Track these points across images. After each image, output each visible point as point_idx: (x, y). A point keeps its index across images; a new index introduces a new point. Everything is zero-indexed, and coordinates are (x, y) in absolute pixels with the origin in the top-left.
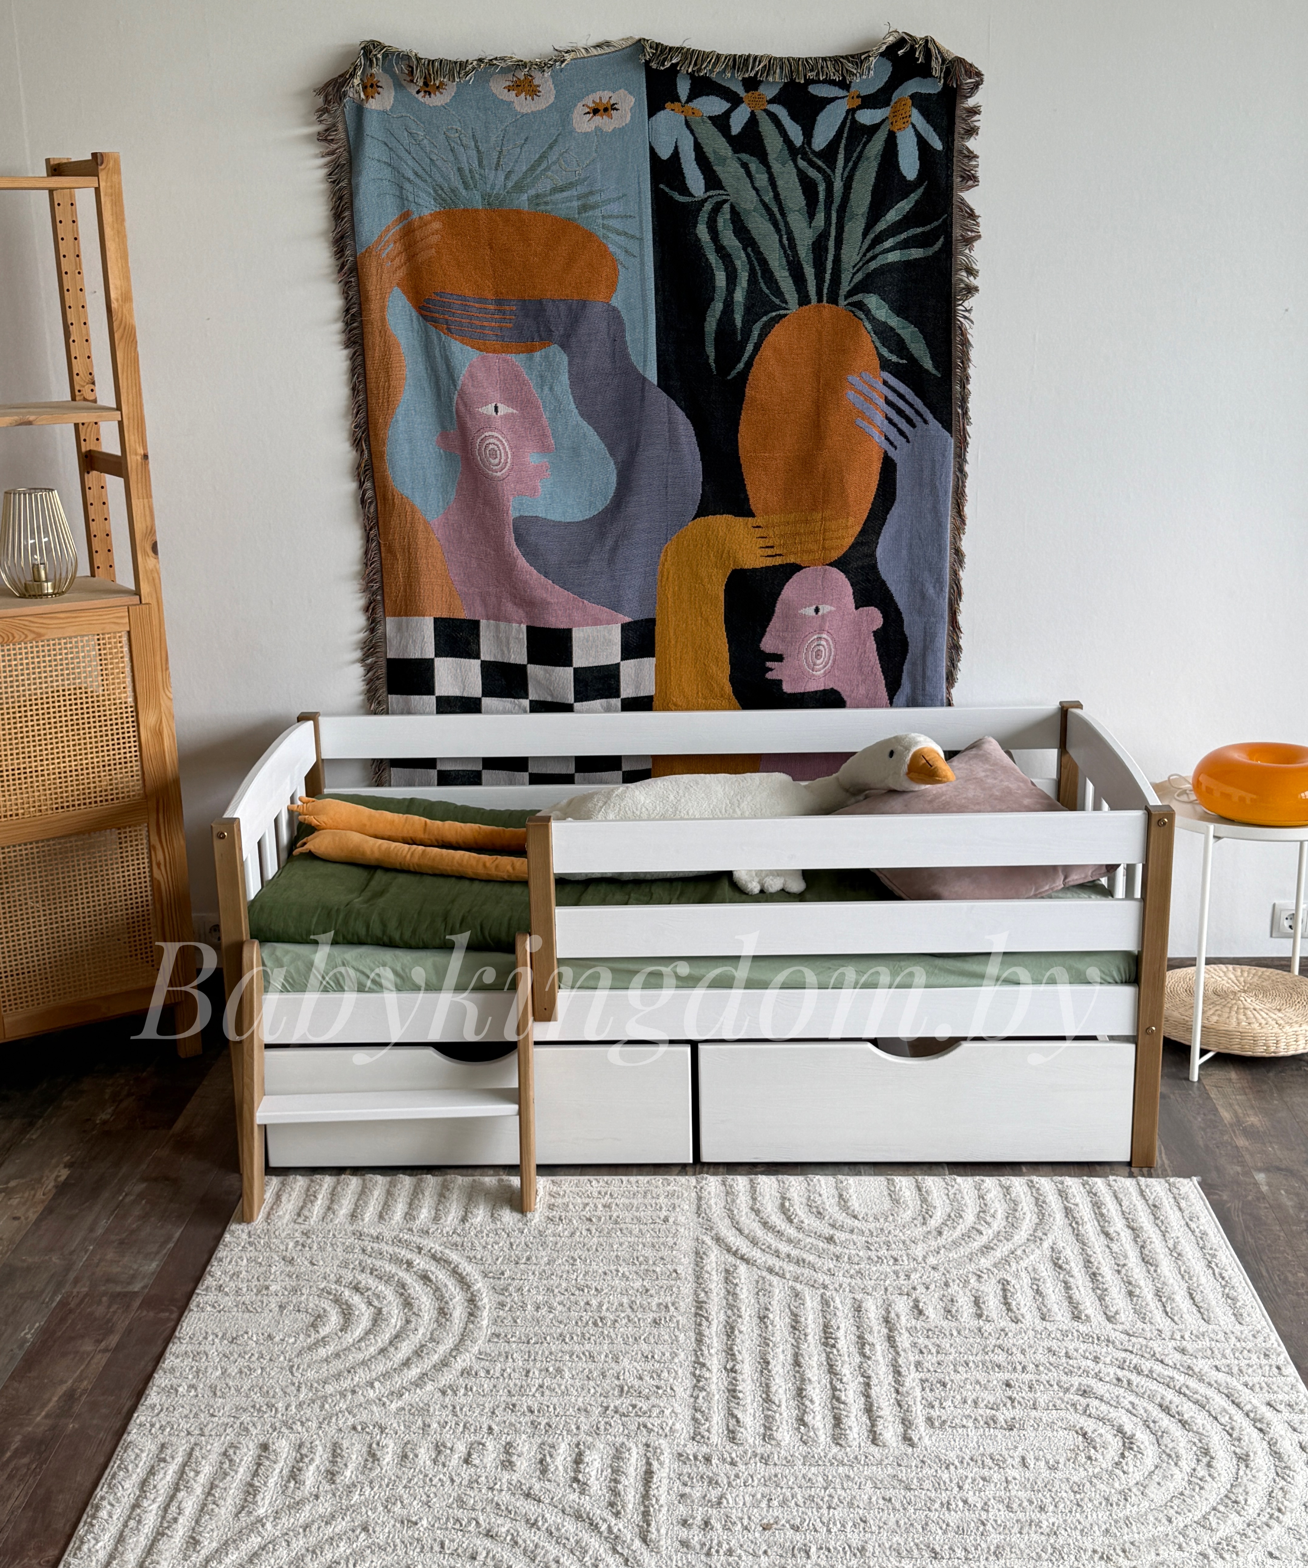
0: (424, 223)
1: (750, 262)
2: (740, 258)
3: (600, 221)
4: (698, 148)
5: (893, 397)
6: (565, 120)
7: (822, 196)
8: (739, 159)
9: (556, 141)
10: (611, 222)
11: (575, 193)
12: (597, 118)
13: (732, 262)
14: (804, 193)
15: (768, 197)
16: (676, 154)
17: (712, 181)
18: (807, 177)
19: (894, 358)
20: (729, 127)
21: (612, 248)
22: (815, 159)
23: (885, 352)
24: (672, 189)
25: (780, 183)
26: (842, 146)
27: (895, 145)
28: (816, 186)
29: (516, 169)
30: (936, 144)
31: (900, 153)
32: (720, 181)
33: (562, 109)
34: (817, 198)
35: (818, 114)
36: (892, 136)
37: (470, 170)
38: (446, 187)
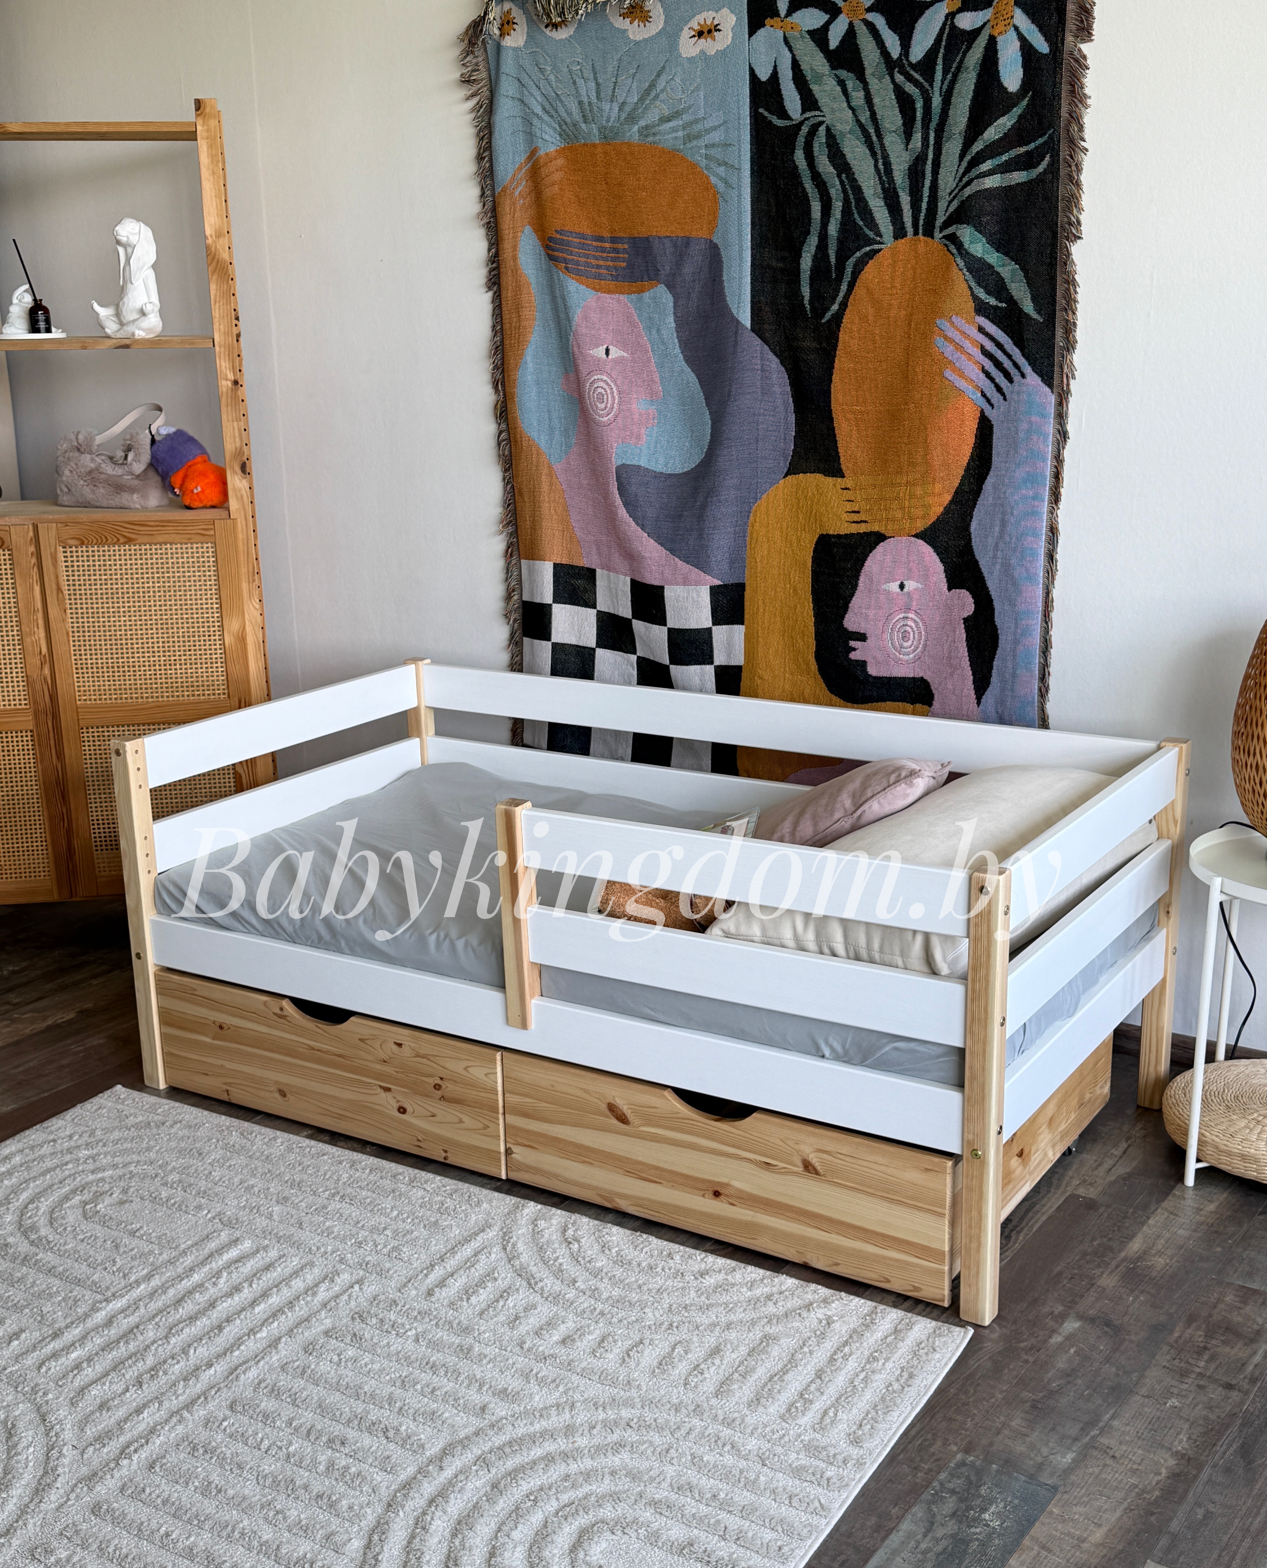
0: (550, 159)
1: (844, 191)
2: (834, 186)
3: (703, 151)
4: (796, 65)
5: (990, 346)
6: (673, 45)
7: (919, 114)
8: (836, 75)
9: (664, 68)
10: (712, 152)
11: (681, 123)
12: (703, 40)
13: (827, 191)
14: (901, 112)
15: (865, 118)
16: (775, 75)
17: (809, 102)
18: (904, 92)
19: (992, 301)
20: (827, 41)
21: (713, 180)
22: (912, 72)
23: (982, 294)
24: (771, 112)
25: (877, 102)
26: (941, 55)
27: (996, 52)
28: (913, 102)
29: (629, 100)
30: (1042, 46)
31: (1000, 62)
32: (816, 101)
33: (670, 35)
34: (915, 116)
35: (916, 21)
36: (992, 41)
37: (590, 104)
38: (568, 120)
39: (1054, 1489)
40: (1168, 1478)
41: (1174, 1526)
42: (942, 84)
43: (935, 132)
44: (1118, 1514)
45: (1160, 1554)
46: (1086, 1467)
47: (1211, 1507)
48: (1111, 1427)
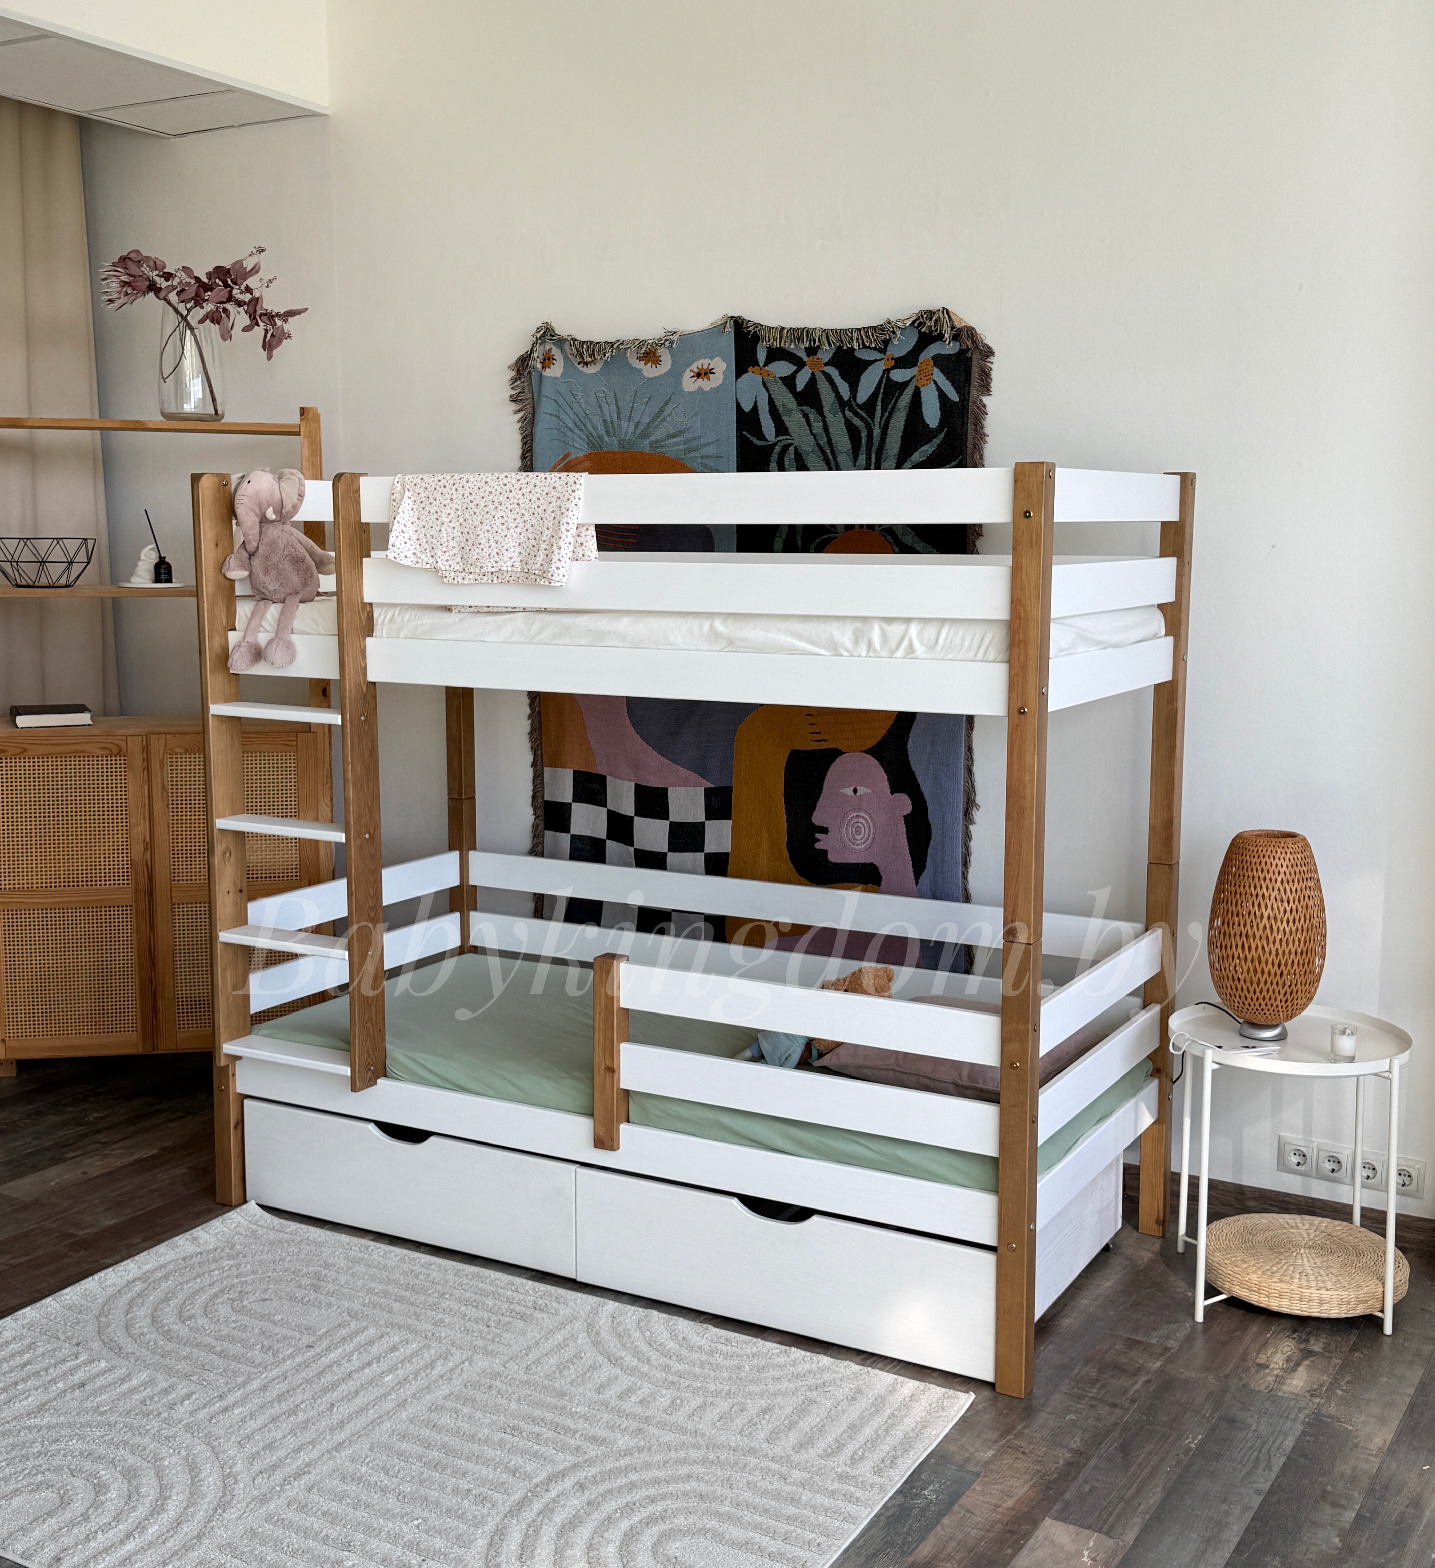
0: (578, 463)
3: (700, 460)
4: (771, 402)
6: (678, 382)
7: (864, 441)
8: (802, 411)
9: (669, 399)
10: (706, 461)
11: (682, 439)
12: (700, 380)
14: (850, 438)
15: (823, 441)
16: (755, 408)
17: (781, 428)
18: (853, 424)
20: (795, 385)
22: (859, 411)
24: (751, 435)
25: (831, 430)
26: (880, 399)
27: (920, 398)
28: (859, 432)
29: (642, 420)
30: (954, 396)
31: (924, 406)
32: (787, 429)
33: (675, 374)
34: (861, 441)
35: (861, 374)
36: (917, 391)
37: (612, 422)
38: (594, 434)
39: (978, 1474)
40: (1064, 1465)
41: (1067, 1496)
42: (881, 418)
43: (876, 454)
44: (1025, 1489)
45: (1056, 1514)
46: (1002, 1459)
47: (1096, 1484)
48: (1022, 1433)
